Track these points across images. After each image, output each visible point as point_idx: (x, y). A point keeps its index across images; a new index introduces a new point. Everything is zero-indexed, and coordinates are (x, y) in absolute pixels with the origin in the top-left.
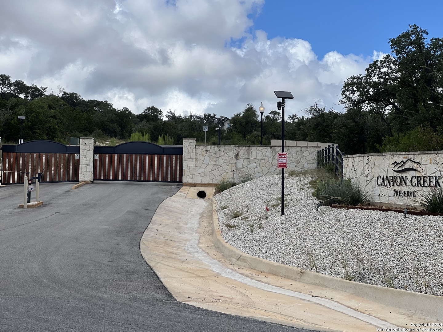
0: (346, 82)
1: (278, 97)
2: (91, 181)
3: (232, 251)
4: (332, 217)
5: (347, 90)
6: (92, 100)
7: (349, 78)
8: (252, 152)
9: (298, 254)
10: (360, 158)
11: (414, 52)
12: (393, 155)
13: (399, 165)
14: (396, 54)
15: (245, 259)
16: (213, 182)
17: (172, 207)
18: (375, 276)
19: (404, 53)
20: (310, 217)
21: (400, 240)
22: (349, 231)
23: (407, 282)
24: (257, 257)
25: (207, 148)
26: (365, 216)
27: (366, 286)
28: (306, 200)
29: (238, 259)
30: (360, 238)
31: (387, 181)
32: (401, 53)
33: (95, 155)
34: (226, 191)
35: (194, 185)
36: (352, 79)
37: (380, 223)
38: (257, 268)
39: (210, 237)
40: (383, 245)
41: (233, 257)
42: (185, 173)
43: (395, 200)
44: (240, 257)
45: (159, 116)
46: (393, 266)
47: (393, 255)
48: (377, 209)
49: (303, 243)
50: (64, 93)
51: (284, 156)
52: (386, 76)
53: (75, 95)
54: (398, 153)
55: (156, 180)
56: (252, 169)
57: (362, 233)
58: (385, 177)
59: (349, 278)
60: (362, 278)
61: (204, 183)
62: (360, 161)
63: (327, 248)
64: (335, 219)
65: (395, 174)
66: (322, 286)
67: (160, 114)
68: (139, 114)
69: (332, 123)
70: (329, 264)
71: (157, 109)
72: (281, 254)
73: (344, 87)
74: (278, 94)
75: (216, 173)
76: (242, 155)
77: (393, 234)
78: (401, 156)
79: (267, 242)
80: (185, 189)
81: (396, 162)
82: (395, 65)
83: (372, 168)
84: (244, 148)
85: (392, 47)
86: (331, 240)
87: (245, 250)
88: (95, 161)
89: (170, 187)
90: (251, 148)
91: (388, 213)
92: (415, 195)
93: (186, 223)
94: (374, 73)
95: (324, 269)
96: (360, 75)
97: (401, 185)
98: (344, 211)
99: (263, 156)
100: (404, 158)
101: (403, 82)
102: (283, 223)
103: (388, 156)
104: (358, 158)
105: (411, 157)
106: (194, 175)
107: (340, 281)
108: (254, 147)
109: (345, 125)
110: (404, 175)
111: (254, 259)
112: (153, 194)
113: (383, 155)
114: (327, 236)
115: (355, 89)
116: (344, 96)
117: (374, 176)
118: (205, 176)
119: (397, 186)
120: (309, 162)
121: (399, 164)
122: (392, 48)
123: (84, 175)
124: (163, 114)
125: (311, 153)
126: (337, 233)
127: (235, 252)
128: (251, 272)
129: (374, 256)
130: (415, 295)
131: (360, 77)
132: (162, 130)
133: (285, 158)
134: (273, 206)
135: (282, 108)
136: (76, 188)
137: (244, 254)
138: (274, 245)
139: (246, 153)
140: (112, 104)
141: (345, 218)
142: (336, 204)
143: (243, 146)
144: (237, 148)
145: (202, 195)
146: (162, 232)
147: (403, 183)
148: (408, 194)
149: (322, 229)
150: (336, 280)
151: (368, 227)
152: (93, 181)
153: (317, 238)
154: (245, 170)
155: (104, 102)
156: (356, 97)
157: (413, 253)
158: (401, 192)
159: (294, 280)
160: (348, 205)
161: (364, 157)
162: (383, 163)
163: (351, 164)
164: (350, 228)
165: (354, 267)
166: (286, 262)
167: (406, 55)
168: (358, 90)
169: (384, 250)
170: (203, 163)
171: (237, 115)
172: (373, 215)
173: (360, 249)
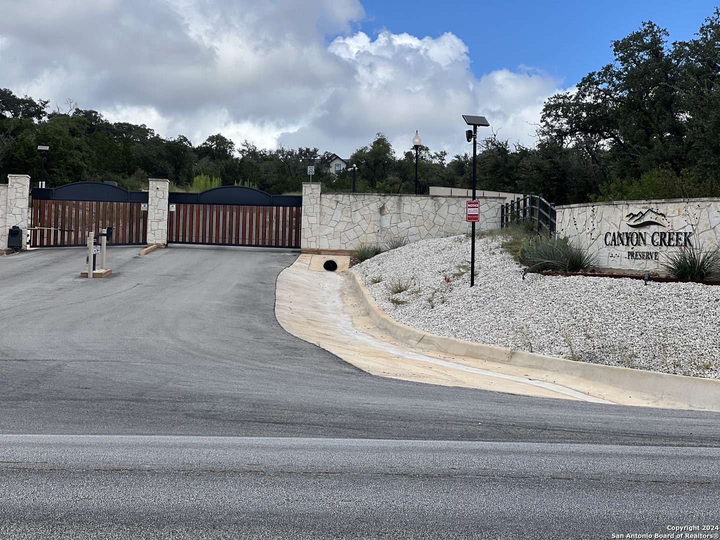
0: (547, 103)
1: (468, 124)
2: (164, 244)
3: (409, 331)
4: (546, 286)
5: (549, 115)
6: (121, 122)
7: (552, 97)
8: (404, 204)
9: (504, 332)
10: (581, 209)
11: (648, 61)
12: (628, 204)
13: (636, 218)
14: (621, 63)
15: (431, 340)
16: (346, 247)
17: (295, 281)
18: (608, 356)
19: (632, 62)
20: (514, 286)
21: (640, 312)
22: (571, 303)
23: (650, 361)
24: (446, 337)
25: (338, 197)
26: (592, 284)
27: (598, 367)
28: (502, 267)
29: (420, 341)
30: (586, 311)
31: (618, 239)
32: (628, 62)
33: (171, 206)
34: (368, 260)
35: (318, 252)
36: (555, 99)
37: (613, 291)
38: (448, 351)
39: (366, 318)
40: (618, 319)
41: (412, 339)
42: (305, 233)
43: (629, 264)
44: (423, 338)
45: (228, 151)
46: (632, 343)
47: (631, 331)
48: (606, 276)
49: (509, 319)
50: (75, 111)
51: (475, 206)
52: (606, 95)
53: (93, 114)
54: (635, 202)
55: (260, 243)
56: (404, 229)
57: (589, 305)
58: (616, 235)
59: (574, 358)
60: (592, 358)
61: (332, 249)
62: (580, 212)
63: (543, 324)
64: (550, 288)
65: (631, 230)
66: (540, 369)
67: (230, 147)
68: (197, 147)
69: (518, 164)
70: (548, 343)
71: (226, 139)
72: (481, 332)
73: (545, 111)
74: (469, 120)
75: (351, 234)
76: (389, 209)
77: (631, 305)
78: (638, 206)
79: (457, 319)
80: (305, 258)
81: (631, 214)
82: (619, 79)
83: (598, 222)
84: (393, 198)
85: (616, 53)
86: (548, 313)
87: (428, 330)
88: (170, 214)
89: (282, 254)
90: (402, 198)
91: (623, 280)
92: (657, 258)
93: (324, 301)
94: (588, 90)
95: (541, 349)
96: (568, 93)
97: (638, 244)
98: (561, 278)
99: (420, 210)
100: (643, 208)
101: (631, 106)
102: (476, 296)
103: (621, 205)
104: (578, 208)
105: (653, 206)
106: (318, 237)
107: (564, 361)
108: (407, 197)
109: (539, 167)
110: (642, 231)
111: (445, 339)
112: (260, 263)
113: (614, 205)
114: (541, 309)
115: (560, 113)
116: (544, 123)
117: (600, 232)
118: (334, 238)
119: (633, 245)
120: (488, 220)
121: (637, 216)
122: (615, 55)
123: (154, 234)
124: (234, 147)
125: (492, 207)
126: (554, 305)
127: (414, 332)
128: (442, 355)
129: (606, 333)
130: (661, 376)
131: (568, 96)
132: (238, 172)
133: (477, 207)
134: (455, 275)
135: (473, 139)
136: (147, 253)
137: (429, 334)
138: (468, 323)
139: (395, 206)
140: (153, 130)
141: (564, 287)
142: (549, 271)
143: (391, 196)
144: (382, 198)
145: (330, 266)
146: (297, 311)
147: (641, 241)
148: (648, 256)
149: (534, 300)
150: (559, 360)
151: (596, 297)
152: (167, 245)
153: (527, 312)
154: (394, 230)
155: (140, 126)
156: (563, 124)
157: (657, 327)
158: (638, 254)
159: (502, 362)
160: (566, 271)
161: (588, 207)
162: (614, 216)
163: (567, 217)
164: (572, 299)
165: (581, 345)
166: (488, 341)
167: (635, 65)
168: (565, 116)
169: (619, 325)
170: (331, 219)
171: (362, 151)
172: (602, 282)
173: (587, 324)
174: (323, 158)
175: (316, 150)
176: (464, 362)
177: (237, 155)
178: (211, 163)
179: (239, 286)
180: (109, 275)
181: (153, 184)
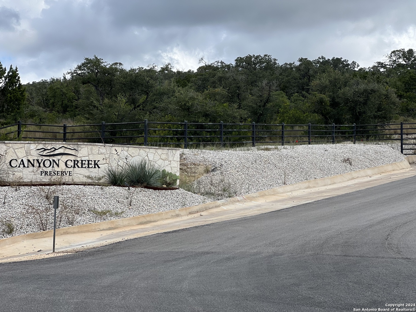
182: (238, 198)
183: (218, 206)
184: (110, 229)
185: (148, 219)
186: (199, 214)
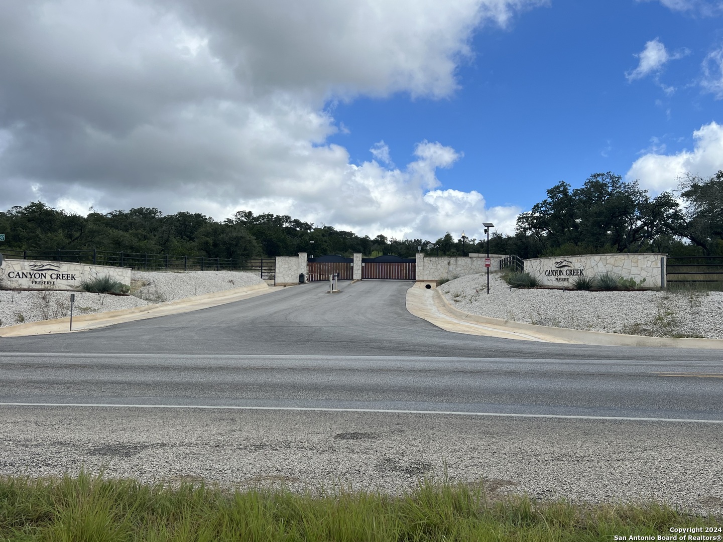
0: (519, 216)
1: (485, 227)
3: (462, 313)
4: (520, 293)
5: (520, 222)
7: (521, 214)
8: (458, 261)
9: (503, 313)
10: (535, 260)
11: (562, 198)
12: (555, 258)
14: (550, 199)
15: (471, 317)
16: (434, 279)
17: (414, 293)
18: (548, 322)
19: (555, 198)
20: (506, 294)
21: (562, 304)
23: (566, 324)
24: (478, 315)
25: (431, 259)
26: (540, 292)
27: (544, 327)
28: (501, 286)
29: (466, 317)
30: (538, 304)
31: (551, 273)
32: (553, 198)
33: (363, 264)
34: (444, 284)
35: (423, 281)
37: (549, 295)
39: (444, 308)
40: (552, 307)
41: (463, 316)
42: (418, 274)
43: (557, 283)
44: (468, 315)
46: (558, 317)
47: (558, 311)
48: (546, 289)
49: (505, 307)
51: (489, 260)
52: (544, 212)
54: (558, 257)
55: (399, 278)
56: (458, 271)
57: (539, 301)
58: (550, 271)
59: (533, 323)
60: (541, 323)
61: (429, 280)
62: (535, 262)
63: (519, 309)
64: (522, 294)
65: (557, 269)
66: (519, 328)
67: (386, 240)
69: (507, 243)
70: (522, 317)
71: (384, 237)
72: (492, 313)
73: (518, 220)
74: (486, 224)
75: (437, 274)
76: (452, 263)
77: (557, 301)
78: (560, 259)
79: (482, 308)
80: (418, 283)
81: (557, 262)
82: (550, 205)
83: (542, 266)
84: (453, 258)
85: (548, 194)
86: (521, 305)
87: (470, 312)
88: (362, 267)
89: (408, 282)
90: (458, 258)
91: (554, 290)
92: (568, 280)
93: (426, 301)
94: (537, 211)
95: (519, 320)
96: (528, 212)
97: (560, 275)
98: (527, 290)
99: (465, 263)
100: (562, 259)
101: (555, 216)
102: (490, 298)
103: (552, 259)
104: (533, 260)
105: (566, 259)
106: (423, 275)
107: (529, 325)
108: (460, 258)
109: (516, 244)
110: (562, 269)
112: (400, 286)
113: (549, 258)
114: (518, 303)
115: (525, 221)
116: (518, 225)
117: (543, 270)
118: (429, 275)
119: (558, 275)
120: (494, 267)
121: (559, 263)
123: (356, 275)
124: (388, 239)
125: (496, 261)
126: (524, 301)
127: (464, 313)
128: (476, 323)
129: (547, 312)
130: (571, 331)
134: (480, 289)
135: (487, 233)
136: (353, 283)
137: (470, 314)
138: (487, 309)
139: (455, 262)
141: (528, 294)
142: (521, 287)
144: (449, 259)
145: (428, 287)
146: (415, 305)
148: (564, 280)
149: (515, 299)
150: (526, 324)
151: (542, 298)
152: (361, 279)
153: (512, 304)
154: (454, 272)
156: (526, 225)
157: (569, 310)
158: (560, 279)
159: (502, 325)
160: (529, 287)
161: (537, 260)
162: (549, 263)
163: (529, 264)
164: (532, 299)
165: (536, 318)
166: (496, 317)
167: (557, 199)
168: (527, 222)
169: (552, 309)
170: (428, 268)
172: (545, 291)
173: (539, 309)
174: (424, 243)
175: (421, 240)
176: (485, 325)
177: (389, 243)
178: (379, 246)
179: (391, 295)
180: (339, 292)
181: (355, 255)
182: (169, 303)
183: (157, 307)
184: (92, 320)
185: (115, 314)
186: (147, 311)
